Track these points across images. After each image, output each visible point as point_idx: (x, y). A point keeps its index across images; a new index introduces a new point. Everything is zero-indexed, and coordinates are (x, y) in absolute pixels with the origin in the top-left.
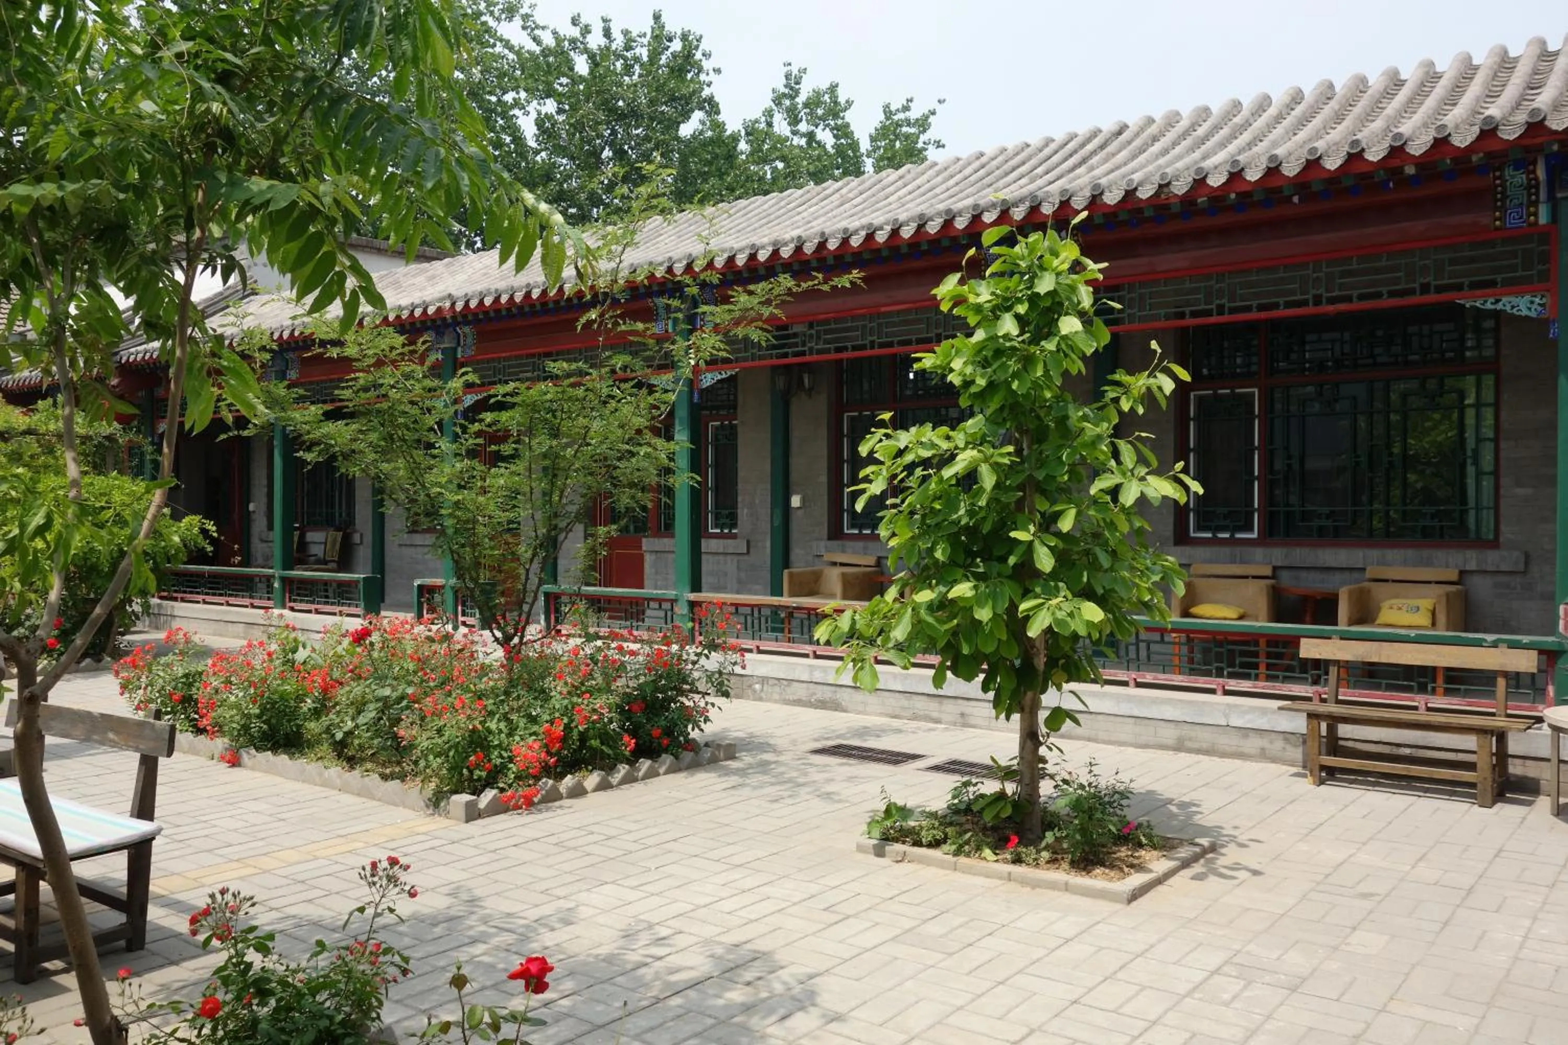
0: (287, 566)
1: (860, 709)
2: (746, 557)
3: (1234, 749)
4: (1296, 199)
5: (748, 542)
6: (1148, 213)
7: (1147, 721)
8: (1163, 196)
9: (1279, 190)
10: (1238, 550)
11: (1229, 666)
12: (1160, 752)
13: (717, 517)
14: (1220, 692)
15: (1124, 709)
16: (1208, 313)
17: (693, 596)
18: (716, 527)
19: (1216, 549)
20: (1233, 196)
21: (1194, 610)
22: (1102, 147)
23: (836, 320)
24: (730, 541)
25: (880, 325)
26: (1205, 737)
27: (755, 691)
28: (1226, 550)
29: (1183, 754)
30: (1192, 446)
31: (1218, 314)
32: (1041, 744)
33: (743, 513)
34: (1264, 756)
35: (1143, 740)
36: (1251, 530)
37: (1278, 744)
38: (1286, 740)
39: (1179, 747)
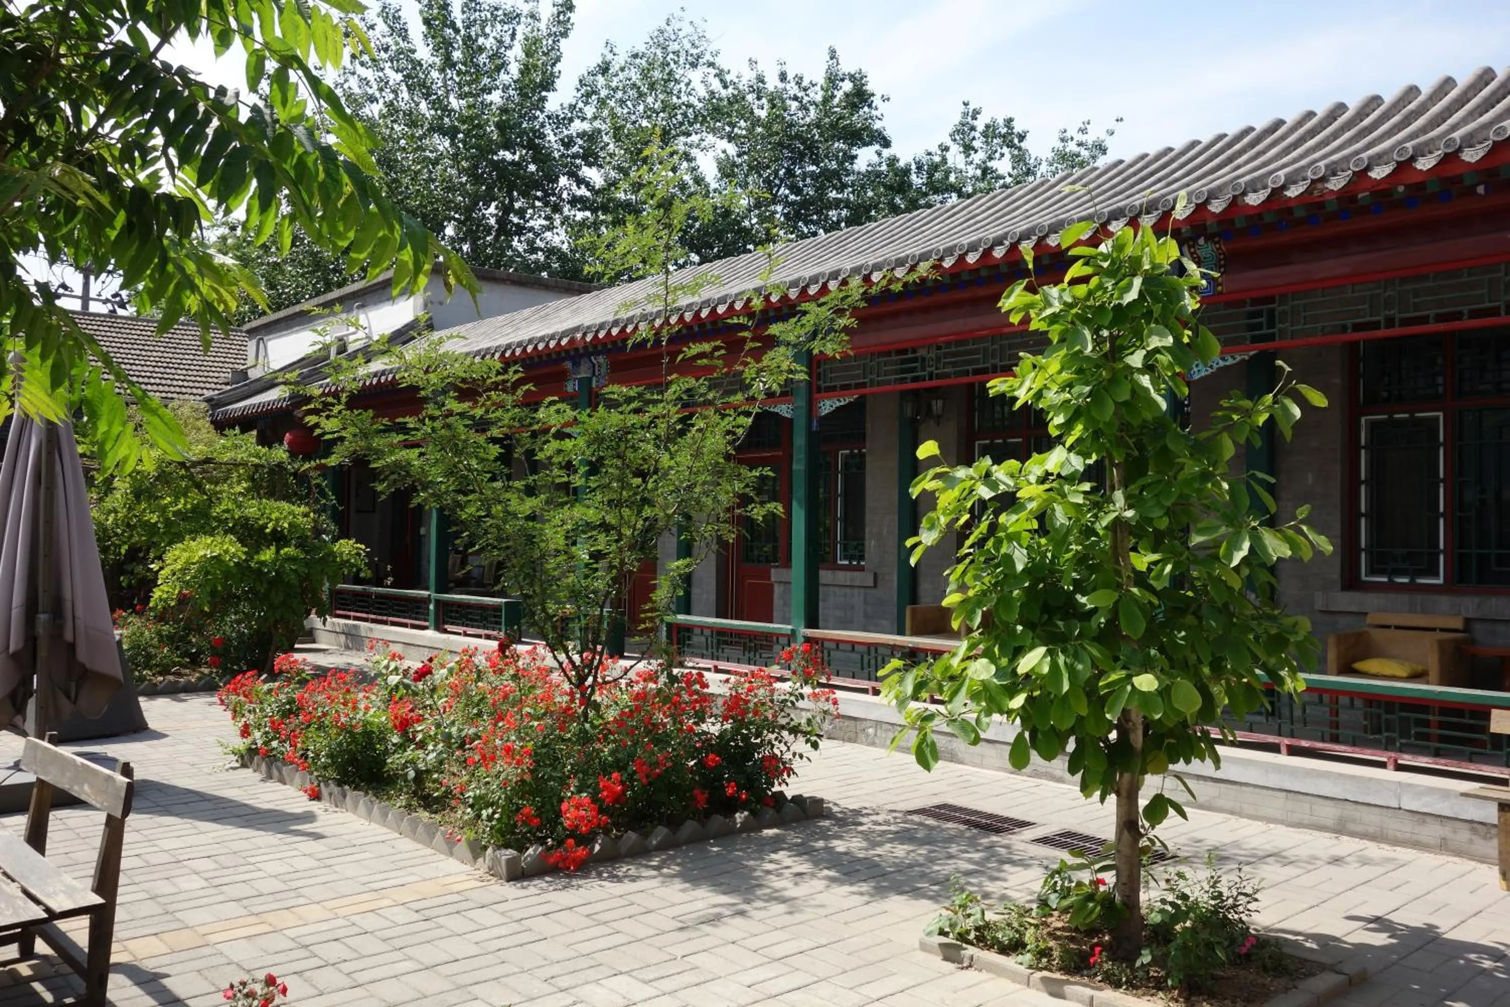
0: (442, 588)
1: (978, 761)
2: (873, 591)
3: (1407, 836)
4: (1481, 190)
5: (875, 575)
6: (1300, 213)
7: (1300, 796)
8: (1316, 193)
9: (1457, 180)
10: (1419, 598)
11: (1401, 737)
12: (1316, 833)
13: (845, 548)
14: (1391, 766)
15: (1273, 781)
16: (1375, 326)
17: (810, 632)
18: (845, 558)
19: (1392, 596)
20: (1401, 189)
21: (1359, 666)
22: (1252, 145)
23: (958, 343)
24: (856, 574)
25: (1002, 348)
26: (1372, 819)
27: (868, 735)
28: (1405, 597)
29: (1345, 838)
30: (1363, 477)
31: (1387, 327)
32: (1142, 836)
33: (871, 545)
34: (1444, 847)
35: (1296, 817)
36: (1436, 574)
37: (1463, 835)
38: (1474, 831)
39: (1340, 829)
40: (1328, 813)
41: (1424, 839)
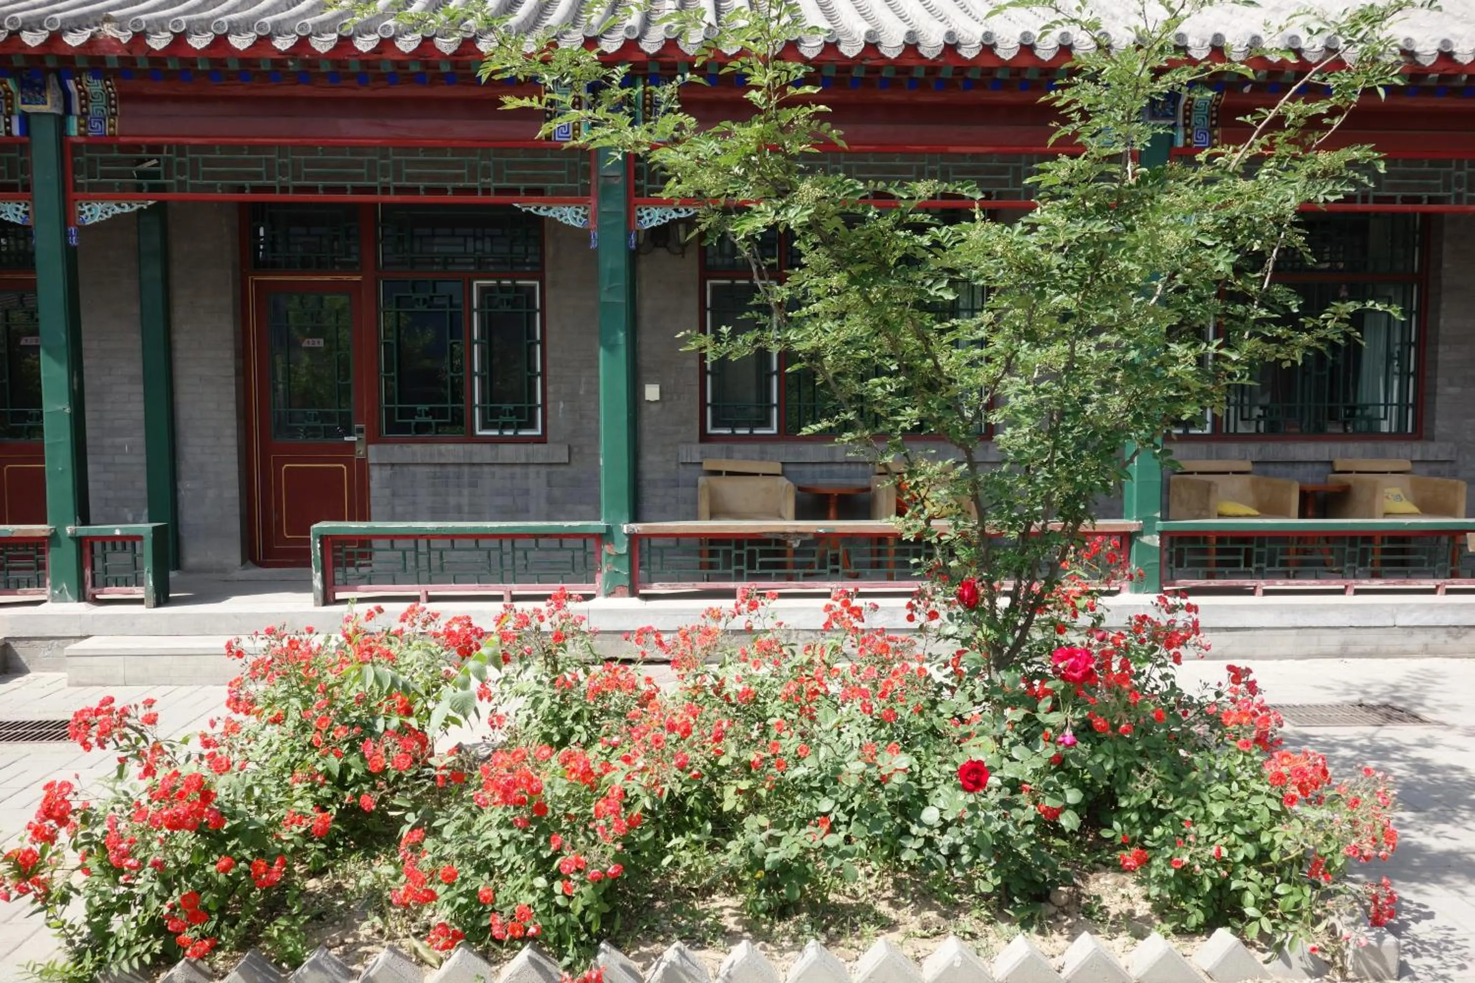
2: (563, 469)
3: (1397, 648)
5: (570, 448)
7: (1311, 630)
12: (1322, 661)
13: (492, 414)
17: (638, 527)
18: (492, 427)
24: (516, 447)
26: (1369, 639)
29: (1347, 660)
33: (558, 408)
34: (1426, 652)
35: (1304, 650)
37: (1442, 637)
38: (1449, 634)
39: (1343, 653)
40: (1333, 640)
41: (1409, 648)
